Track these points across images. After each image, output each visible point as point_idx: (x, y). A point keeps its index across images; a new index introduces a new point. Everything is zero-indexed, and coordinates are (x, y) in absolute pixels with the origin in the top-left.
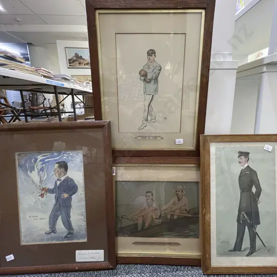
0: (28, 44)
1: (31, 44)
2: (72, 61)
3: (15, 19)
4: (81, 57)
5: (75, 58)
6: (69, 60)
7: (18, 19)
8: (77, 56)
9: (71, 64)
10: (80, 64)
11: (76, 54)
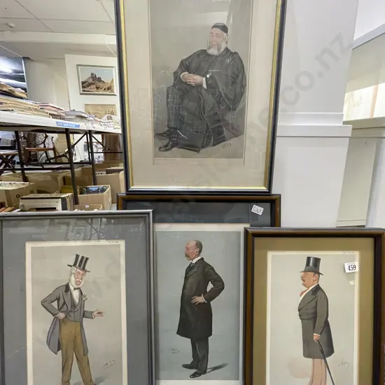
0: (24, 58)
1: (28, 58)
2: (87, 84)
3: (7, 24)
4: (100, 78)
5: (91, 81)
6: (83, 83)
7: (12, 25)
8: (93, 77)
9: (86, 89)
10: (97, 88)
11: (92, 74)
